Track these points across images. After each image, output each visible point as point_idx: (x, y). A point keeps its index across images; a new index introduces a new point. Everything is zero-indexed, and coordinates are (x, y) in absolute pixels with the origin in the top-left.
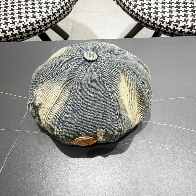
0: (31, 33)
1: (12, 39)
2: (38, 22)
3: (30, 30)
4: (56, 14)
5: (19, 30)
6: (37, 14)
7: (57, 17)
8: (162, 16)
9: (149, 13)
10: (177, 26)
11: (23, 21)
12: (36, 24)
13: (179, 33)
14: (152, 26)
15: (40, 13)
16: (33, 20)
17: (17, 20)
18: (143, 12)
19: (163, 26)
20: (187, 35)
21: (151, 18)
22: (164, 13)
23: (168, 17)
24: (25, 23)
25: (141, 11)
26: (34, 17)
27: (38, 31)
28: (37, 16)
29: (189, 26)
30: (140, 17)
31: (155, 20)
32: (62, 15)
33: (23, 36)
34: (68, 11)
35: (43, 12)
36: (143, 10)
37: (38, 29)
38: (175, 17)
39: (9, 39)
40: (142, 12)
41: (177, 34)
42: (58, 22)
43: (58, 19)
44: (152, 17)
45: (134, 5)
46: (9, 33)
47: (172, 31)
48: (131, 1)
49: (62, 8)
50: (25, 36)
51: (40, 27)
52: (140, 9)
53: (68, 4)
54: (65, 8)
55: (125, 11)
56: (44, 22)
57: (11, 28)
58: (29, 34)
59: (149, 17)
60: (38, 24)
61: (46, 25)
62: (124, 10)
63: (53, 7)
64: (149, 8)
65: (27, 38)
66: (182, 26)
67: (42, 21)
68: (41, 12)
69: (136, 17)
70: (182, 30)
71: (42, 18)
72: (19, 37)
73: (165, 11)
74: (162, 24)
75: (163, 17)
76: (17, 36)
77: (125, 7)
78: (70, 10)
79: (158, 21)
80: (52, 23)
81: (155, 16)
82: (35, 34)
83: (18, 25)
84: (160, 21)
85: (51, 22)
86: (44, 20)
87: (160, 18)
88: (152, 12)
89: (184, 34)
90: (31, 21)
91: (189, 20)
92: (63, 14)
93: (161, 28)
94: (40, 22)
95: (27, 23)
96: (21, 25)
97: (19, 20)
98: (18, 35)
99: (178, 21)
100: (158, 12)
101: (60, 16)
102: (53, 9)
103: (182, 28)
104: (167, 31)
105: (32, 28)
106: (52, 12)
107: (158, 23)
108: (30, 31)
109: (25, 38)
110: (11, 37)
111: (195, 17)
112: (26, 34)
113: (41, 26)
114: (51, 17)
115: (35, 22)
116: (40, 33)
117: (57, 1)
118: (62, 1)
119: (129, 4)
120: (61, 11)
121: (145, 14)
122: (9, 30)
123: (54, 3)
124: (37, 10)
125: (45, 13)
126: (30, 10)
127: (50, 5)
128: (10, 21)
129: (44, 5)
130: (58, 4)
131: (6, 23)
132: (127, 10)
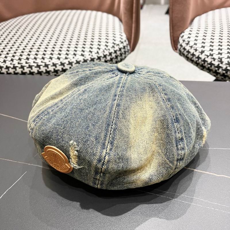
5: (62, 67)
6: (86, 53)
7: (108, 60)
9: (220, 59)
11: (70, 58)
12: (83, 62)
14: (224, 74)
15: (90, 53)
17: (63, 56)
18: (212, 57)
24: (71, 60)
25: (210, 57)
28: (86, 55)
30: (208, 64)
32: (113, 60)
34: (121, 57)
35: (93, 52)
36: (212, 55)
44: (223, 62)
45: (200, 51)
46: (51, 68)
48: (196, 48)
49: (115, 52)
52: (209, 55)
53: (123, 50)
54: (118, 53)
55: (189, 59)
57: (55, 63)
59: (219, 63)
63: (105, 49)
64: (220, 54)
69: (202, 64)
71: (91, 58)
77: (189, 55)
78: (123, 57)
81: (228, 62)
83: (63, 61)
86: (92, 60)
88: (224, 57)
90: (78, 59)
92: (115, 59)
95: (74, 60)
97: (66, 57)
98: (61, 71)
101: (111, 60)
102: (105, 51)
106: (103, 54)
110: (53, 72)
117: (110, 45)
118: (116, 45)
119: (194, 51)
120: (114, 55)
121: (214, 59)
122: (52, 65)
123: (107, 46)
124: (87, 49)
125: (96, 53)
126: (80, 49)
127: (103, 47)
128: (55, 56)
129: (95, 46)
130: (112, 48)
131: (51, 58)
132: (191, 58)
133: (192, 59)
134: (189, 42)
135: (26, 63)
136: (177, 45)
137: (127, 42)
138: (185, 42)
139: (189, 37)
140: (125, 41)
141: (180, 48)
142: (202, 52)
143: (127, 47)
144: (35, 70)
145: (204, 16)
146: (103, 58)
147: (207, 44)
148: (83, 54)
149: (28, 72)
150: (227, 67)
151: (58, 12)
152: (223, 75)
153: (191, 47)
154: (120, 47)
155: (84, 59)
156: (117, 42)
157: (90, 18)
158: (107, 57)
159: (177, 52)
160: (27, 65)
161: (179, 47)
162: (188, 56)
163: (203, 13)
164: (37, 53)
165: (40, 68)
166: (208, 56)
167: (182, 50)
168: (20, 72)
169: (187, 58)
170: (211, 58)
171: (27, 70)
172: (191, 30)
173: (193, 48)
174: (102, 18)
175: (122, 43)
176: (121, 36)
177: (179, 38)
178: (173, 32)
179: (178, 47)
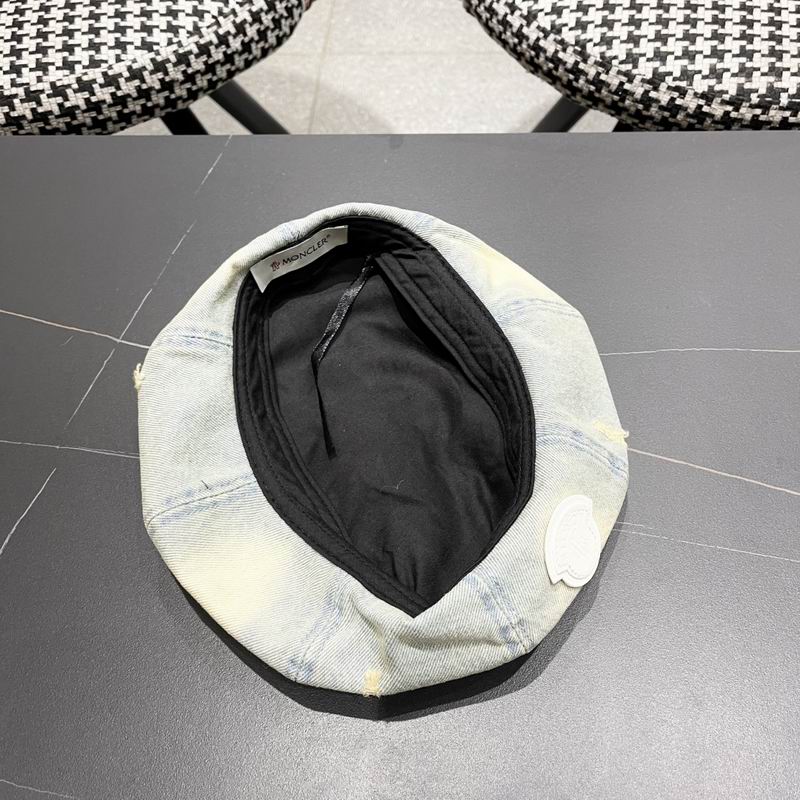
0: (135, 106)
1: (62, 126)
2: (160, 67)
3: (129, 95)
4: (230, 38)
5: (86, 95)
6: (159, 37)
7: (234, 53)
8: (627, 55)
9: (581, 45)
10: (683, 93)
11: (106, 62)
12: (152, 73)
13: (692, 120)
14: (591, 92)
15: (171, 35)
16: (144, 59)
17: (82, 56)
18: (559, 38)
19: (632, 94)
20: (720, 126)
21: (585, 61)
22: (637, 44)
23: (648, 60)
24: (110, 67)
25: (552, 37)
26: (147, 46)
27: (159, 99)
28: (158, 44)
29: (727, 92)
30: (547, 59)
31: (600, 69)
32: (253, 46)
33: (101, 117)
34: (277, 32)
35: (180, 30)
36: (557, 29)
37: (159, 91)
38: (677, 58)
39: (50, 124)
40: (555, 40)
41: (685, 124)
42: (239, 70)
43: (239, 61)
44: (589, 56)
45: (525, 13)
46: (50, 104)
47: (667, 114)
49: (256, 17)
50: (110, 119)
51: (167, 86)
53: (280, 7)
54: (267, 19)
56: (183, 67)
57: (59, 84)
58: (126, 111)
59: (579, 59)
60: (160, 75)
61: (190, 78)
62: (491, 31)
63: (221, 13)
64: (582, 26)
65: (118, 126)
66: (700, 91)
67: (175, 65)
68: (173, 29)
69: (532, 58)
70: (700, 107)
71: (175, 52)
72: (88, 121)
73: (640, 37)
74: (627, 86)
75: (632, 59)
76: (81, 118)
77: (494, 20)
78: (286, 29)
79: (613, 72)
80: (214, 74)
81: (602, 55)
82: (148, 113)
83: (86, 74)
84: (619, 72)
85: (210, 68)
86: (183, 59)
87: (621, 63)
88: (591, 40)
89: (710, 126)
90: (134, 61)
91: (728, 70)
92: (257, 42)
93: (623, 100)
94: (169, 66)
95: (120, 68)
96: (96, 74)
97: (91, 56)
98: (84, 111)
99: (687, 75)
100: (614, 41)
101: (246, 47)
102: (221, 19)
103: (702, 102)
104: (645, 113)
105: (138, 89)
106: (216, 33)
107: (613, 79)
108: (129, 99)
109: (110, 126)
110: (57, 117)
111: (751, 60)
112: (113, 109)
113: (173, 81)
114: (212, 49)
115: (150, 67)
116: (169, 110)
119: (508, 10)
120: (252, 31)
121: (564, 46)
122: (50, 91)
124: (159, 20)
125: (190, 33)
126: (133, 20)
127: (211, 6)
128: (55, 58)
130: (242, 4)
132: (501, 33)
133: (503, 37)
146: (218, 46)
148: (149, 39)
150: (599, 74)
152: (591, 96)
162: (491, 24)
165: (12, 107)
166: (546, 34)
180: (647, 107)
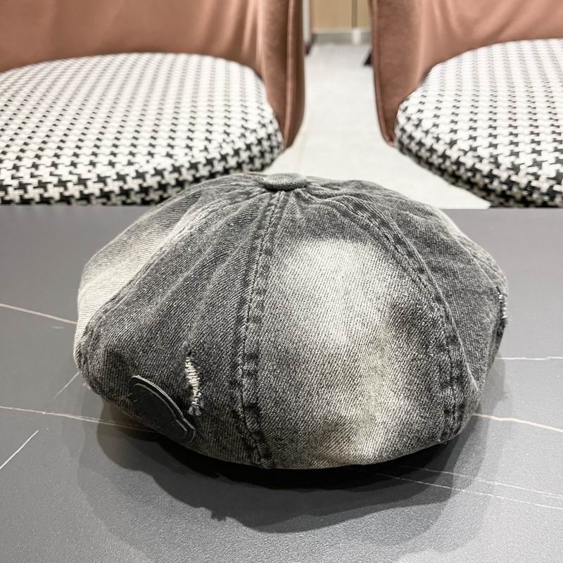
0: (154, 196)
3: (151, 187)
5: (121, 183)
7: (230, 168)
8: (533, 161)
9: (494, 158)
11: (139, 163)
12: (170, 173)
14: (503, 192)
15: (187, 150)
16: (166, 164)
17: (122, 159)
18: (476, 154)
19: (539, 189)
21: (498, 168)
22: (539, 155)
24: (141, 167)
25: (470, 154)
28: (177, 155)
30: (467, 170)
31: (511, 172)
32: (244, 166)
34: (262, 160)
35: (194, 149)
36: (474, 149)
37: (173, 187)
44: (500, 164)
45: (448, 141)
49: (248, 147)
51: (180, 183)
52: (467, 149)
53: (266, 144)
54: (256, 150)
55: (422, 161)
56: (193, 172)
57: (102, 175)
58: (148, 198)
59: (492, 166)
60: (176, 175)
61: (197, 180)
63: (224, 140)
67: (188, 170)
68: (189, 148)
69: (454, 172)
71: (190, 162)
73: (541, 150)
74: (534, 183)
75: (537, 164)
76: (114, 199)
77: (423, 150)
78: (268, 160)
79: (522, 173)
81: (512, 163)
83: (122, 170)
84: (528, 174)
86: (194, 166)
87: (529, 167)
88: (502, 154)
90: (159, 164)
92: (248, 164)
93: (531, 194)
94: (184, 171)
95: (148, 168)
97: (129, 159)
98: (118, 195)
100: (520, 153)
101: (239, 166)
102: (224, 145)
105: (159, 183)
106: (220, 153)
107: (522, 179)
108: (152, 190)
110: (98, 198)
112: (138, 196)
113: (184, 181)
114: (215, 163)
115: (170, 169)
117: (236, 131)
118: (249, 131)
119: (434, 141)
120: (244, 156)
121: (481, 159)
122: (96, 179)
123: (228, 134)
124: (180, 142)
125: (201, 151)
126: (162, 141)
127: (217, 137)
128: (103, 159)
129: (200, 135)
130: (239, 138)
131: (93, 164)
132: (428, 158)
133: (430, 160)
134: (420, 121)
135: (32, 176)
136: (393, 129)
137: (276, 125)
138: (411, 122)
139: (420, 111)
140: (271, 122)
141: (402, 136)
142: (452, 143)
143: (276, 135)
144: (54, 192)
145: (452, 63)
146: (220, 161)
147: (463, 126)
148: (171, 152)
149: (37, 199)
150: (510, 176)
151: (108, 58)
152: (503, 195)
153: (427, 132)
154: (259, 137)
155: (173, 165)
156: (251, 125)
157: (185, 71)
158: (229, 159)
159: (393, 146)
160: (35, 181)
161: (398, 133)
162: (420, 154)
163: (451, 57)
164: (58, 152)
165: (66, 188)
166: (466, 153)
167: (406, 141)
168: (17, 199)
169: (418, 159)
170: (474, 157)
171: (33, 193)
172: (424, 94)
173: (430, 136)
174: (213, 70)
175: (264, 126)
176: (259, 111)
177: (396, 113)
178: (383, 100)
179: (395, 135)
180: (552, 198)
